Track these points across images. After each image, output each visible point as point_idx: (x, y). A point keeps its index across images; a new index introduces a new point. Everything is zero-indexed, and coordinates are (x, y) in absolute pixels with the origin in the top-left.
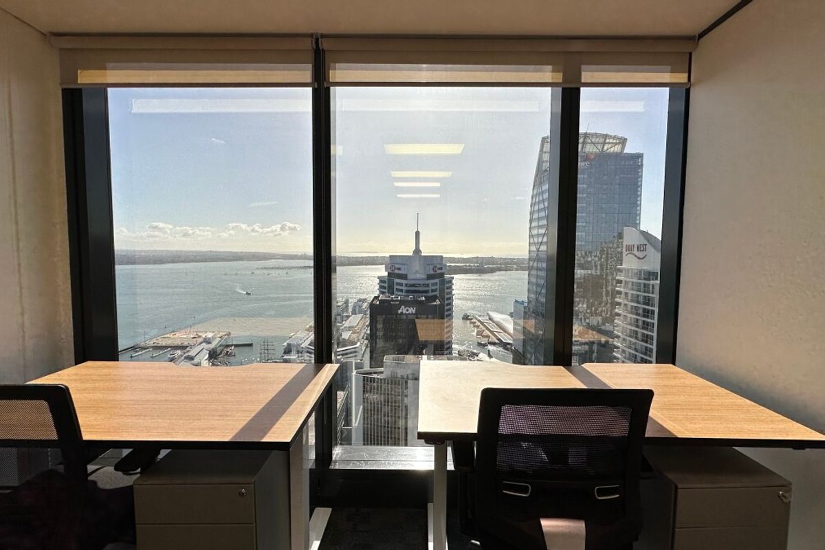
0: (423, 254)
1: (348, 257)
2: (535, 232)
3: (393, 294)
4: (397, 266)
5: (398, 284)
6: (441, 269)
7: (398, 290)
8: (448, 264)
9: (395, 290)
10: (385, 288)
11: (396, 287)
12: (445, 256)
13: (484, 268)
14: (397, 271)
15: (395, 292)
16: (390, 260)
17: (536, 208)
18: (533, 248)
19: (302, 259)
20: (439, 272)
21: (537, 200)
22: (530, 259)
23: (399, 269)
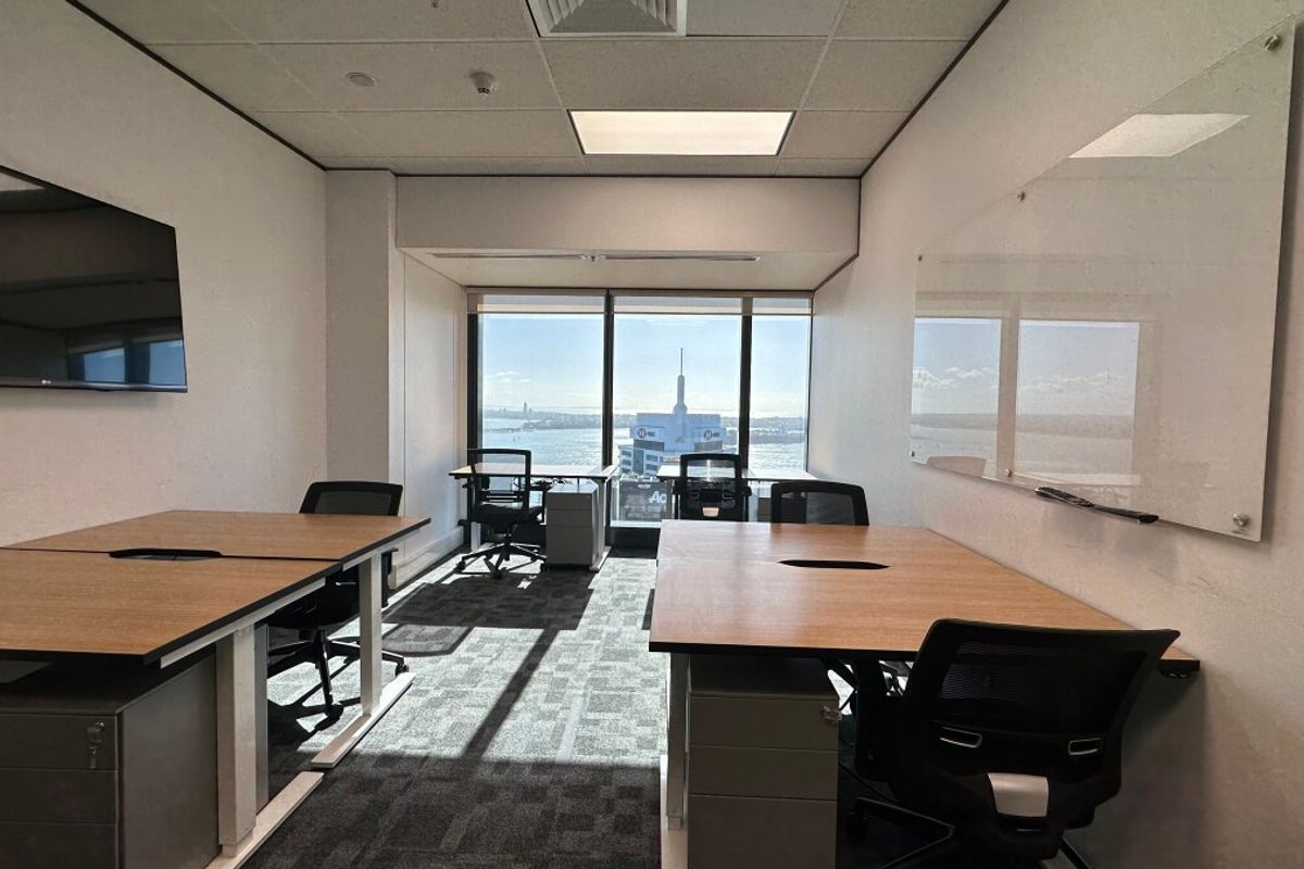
0: (689, 412)
1: (571, 416)
3: (641, 472)
4: (649, 430)
5: (649, 457)
6: (716, 435)
7: (649, 467)
8: (728, 429)
9: (645, 467)
10: (628, 463)
11: (646, 462)
12: (723, 415)
13: (787, 436)
14: (648, 438)
15: (645, 471)
16: (638, 420)
19: (500, 417)
20: (714, 439)
23: (651, 434)
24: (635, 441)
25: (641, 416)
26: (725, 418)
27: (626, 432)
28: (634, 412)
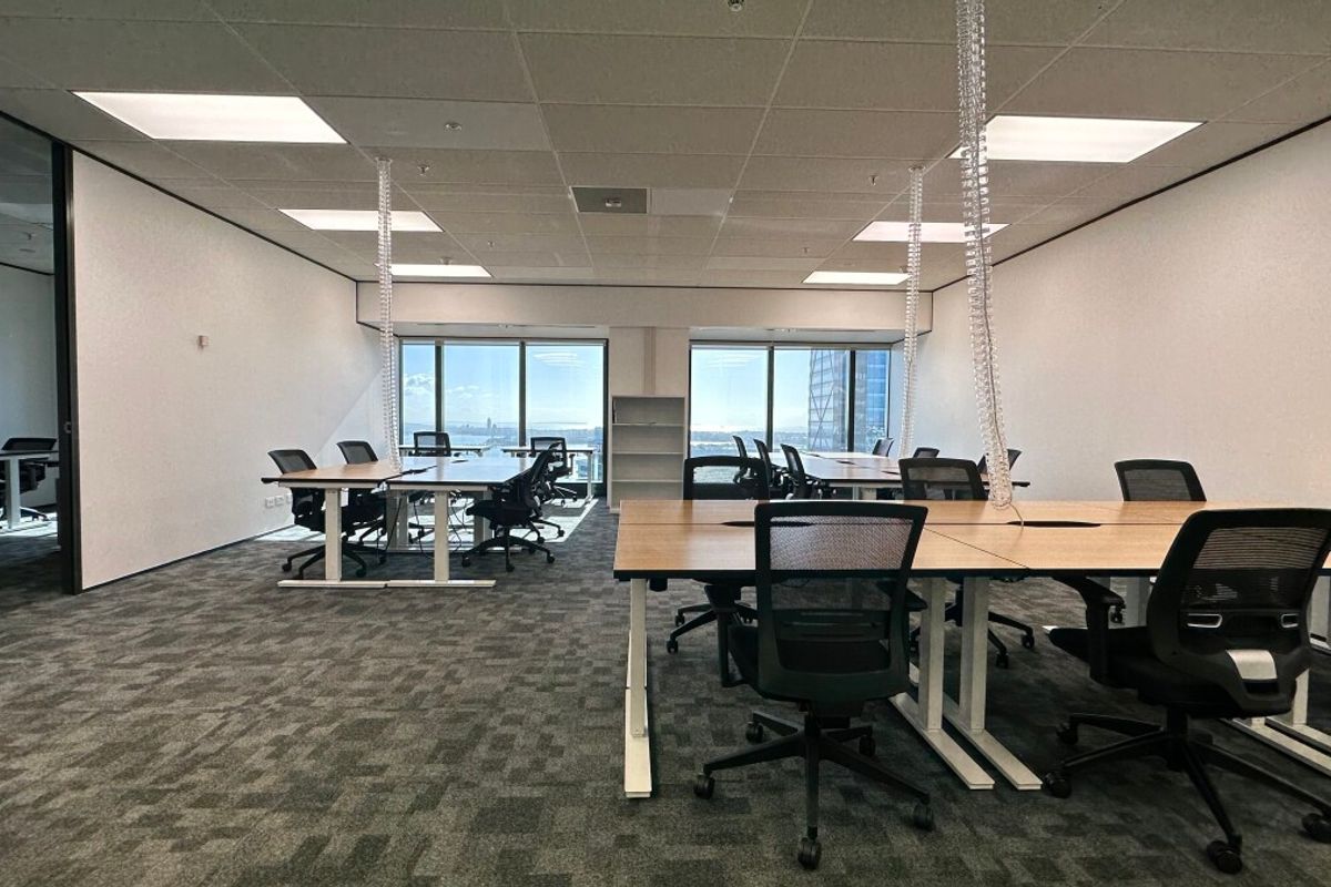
18: (815, 417)
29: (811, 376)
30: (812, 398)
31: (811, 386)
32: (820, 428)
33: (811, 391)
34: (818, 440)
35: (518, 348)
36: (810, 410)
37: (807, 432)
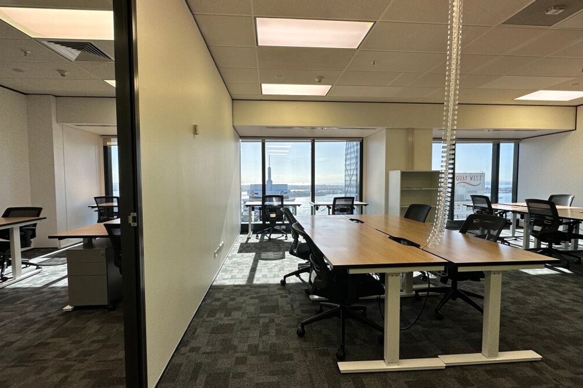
0: (273, 183)
2: (348, 168)
4: (255, 192)
6: (286, 193)
8: (292, 191)
12: (289, 184)
14: (255, 195)
16: (250, 188)
17: (349, 151)
18: (348, 178)
21: (350, 146)
22: (345, 186)
23: (257, 194)
24: (250, 197)
25: (251, 186)
26: (290, 186)
27: (246, 193)
28: (249, 184)
29: (346, 161)
30: (346, 170)
31: (345, 165)
32: (350, 183)
33: (346, 168)
34: (349, 188)
35: (310, 143)
36: (345, 175)
37: (344, 185)
